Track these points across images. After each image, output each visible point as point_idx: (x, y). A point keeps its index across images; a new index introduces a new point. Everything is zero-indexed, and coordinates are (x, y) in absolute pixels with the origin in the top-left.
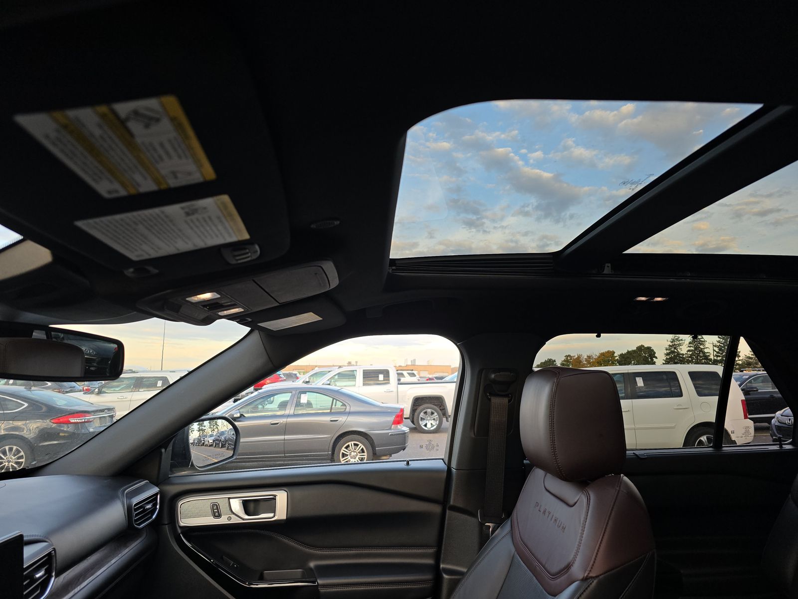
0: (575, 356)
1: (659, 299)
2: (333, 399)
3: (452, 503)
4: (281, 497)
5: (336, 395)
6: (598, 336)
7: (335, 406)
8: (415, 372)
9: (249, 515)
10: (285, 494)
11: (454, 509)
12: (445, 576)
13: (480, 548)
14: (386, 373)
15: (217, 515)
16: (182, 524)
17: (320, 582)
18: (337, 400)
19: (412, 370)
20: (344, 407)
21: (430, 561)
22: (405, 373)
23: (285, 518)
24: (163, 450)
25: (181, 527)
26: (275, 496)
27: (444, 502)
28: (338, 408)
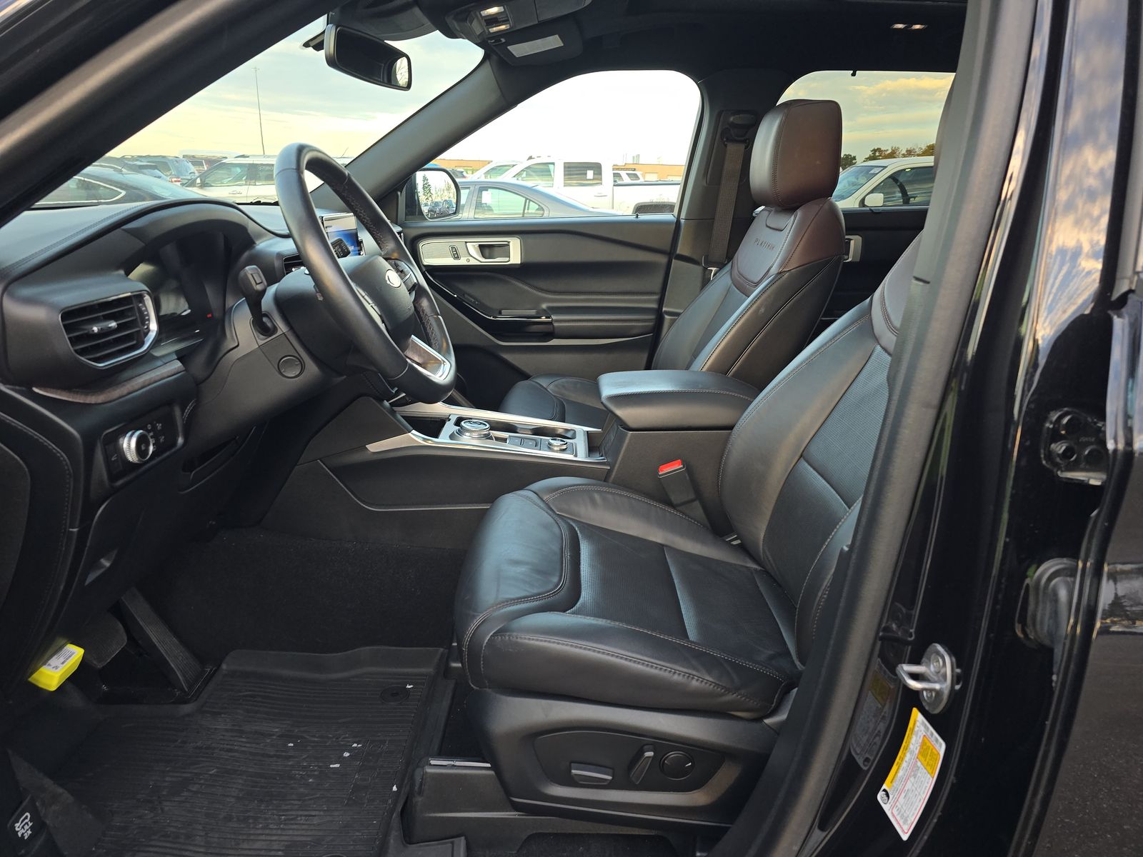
0: (888, 150)
1: (917, 27)
2: (527, 199)
3: (678, 252)
4: (515, 245)
5: (529, 194)
6: (854, 75)
7: (528, 209)
8: (638, 173)
9: (486, 258)
10: (519, 240)
11: (682, 258)
12: (667, 317)
13: (702, 289)
14: (597, 168)
15: (457, 257)
16: (425, 264)
17: (554, 317)
18: (530, 200)
19: (635, 170)
20: (542, 212)
21: (654, 306)
22: (623, 173)
23: (519, 262)
24: (399, 193)
25: (425, 266)
26: (509, 242)
27: (671, 254)
28: (531, 213)
